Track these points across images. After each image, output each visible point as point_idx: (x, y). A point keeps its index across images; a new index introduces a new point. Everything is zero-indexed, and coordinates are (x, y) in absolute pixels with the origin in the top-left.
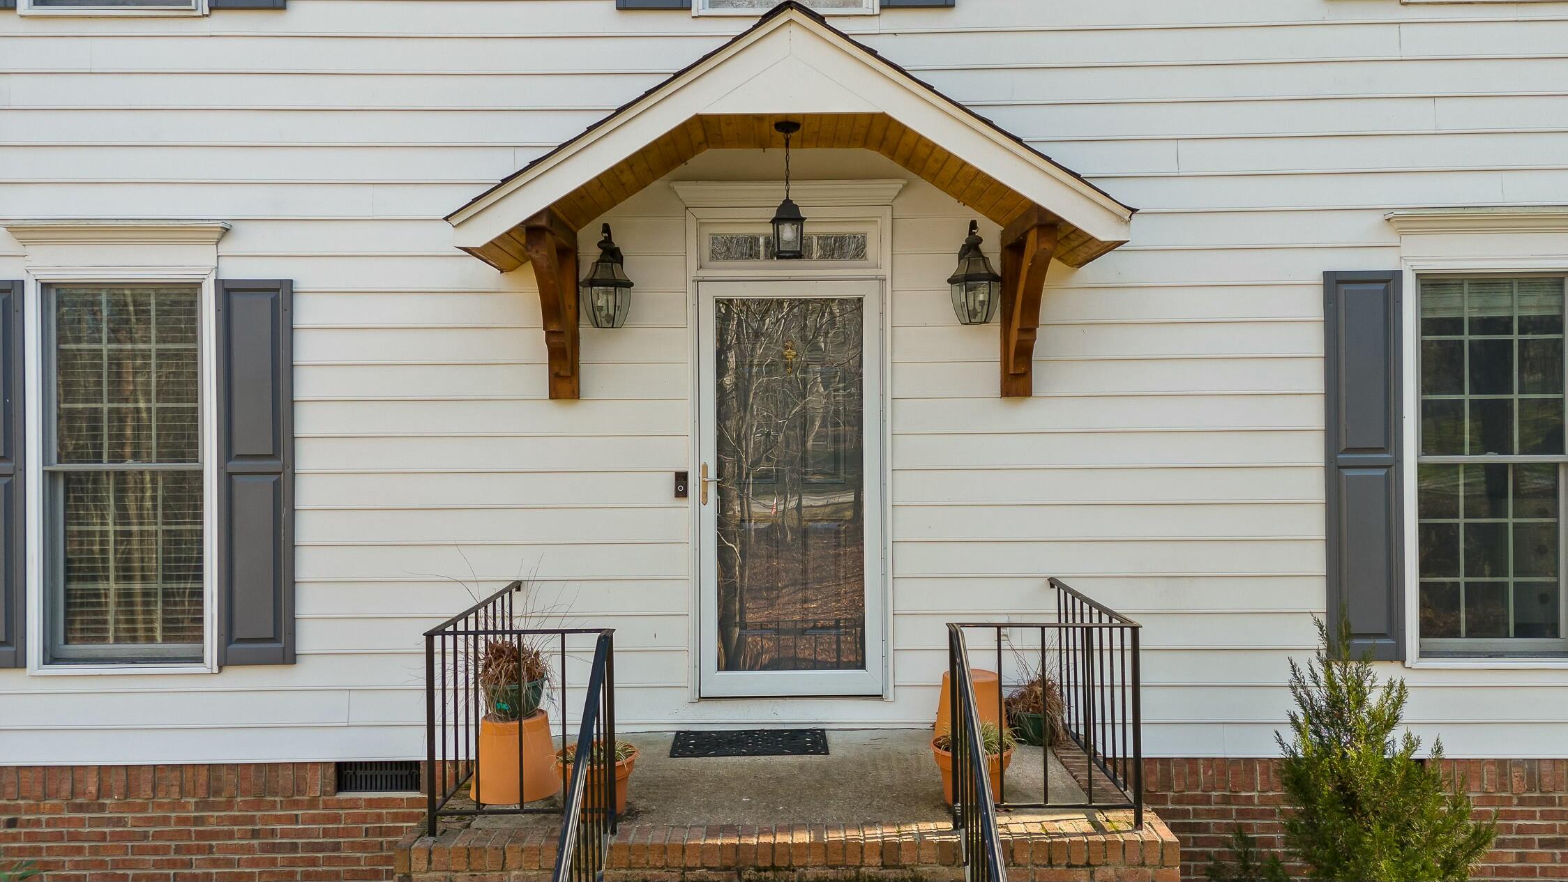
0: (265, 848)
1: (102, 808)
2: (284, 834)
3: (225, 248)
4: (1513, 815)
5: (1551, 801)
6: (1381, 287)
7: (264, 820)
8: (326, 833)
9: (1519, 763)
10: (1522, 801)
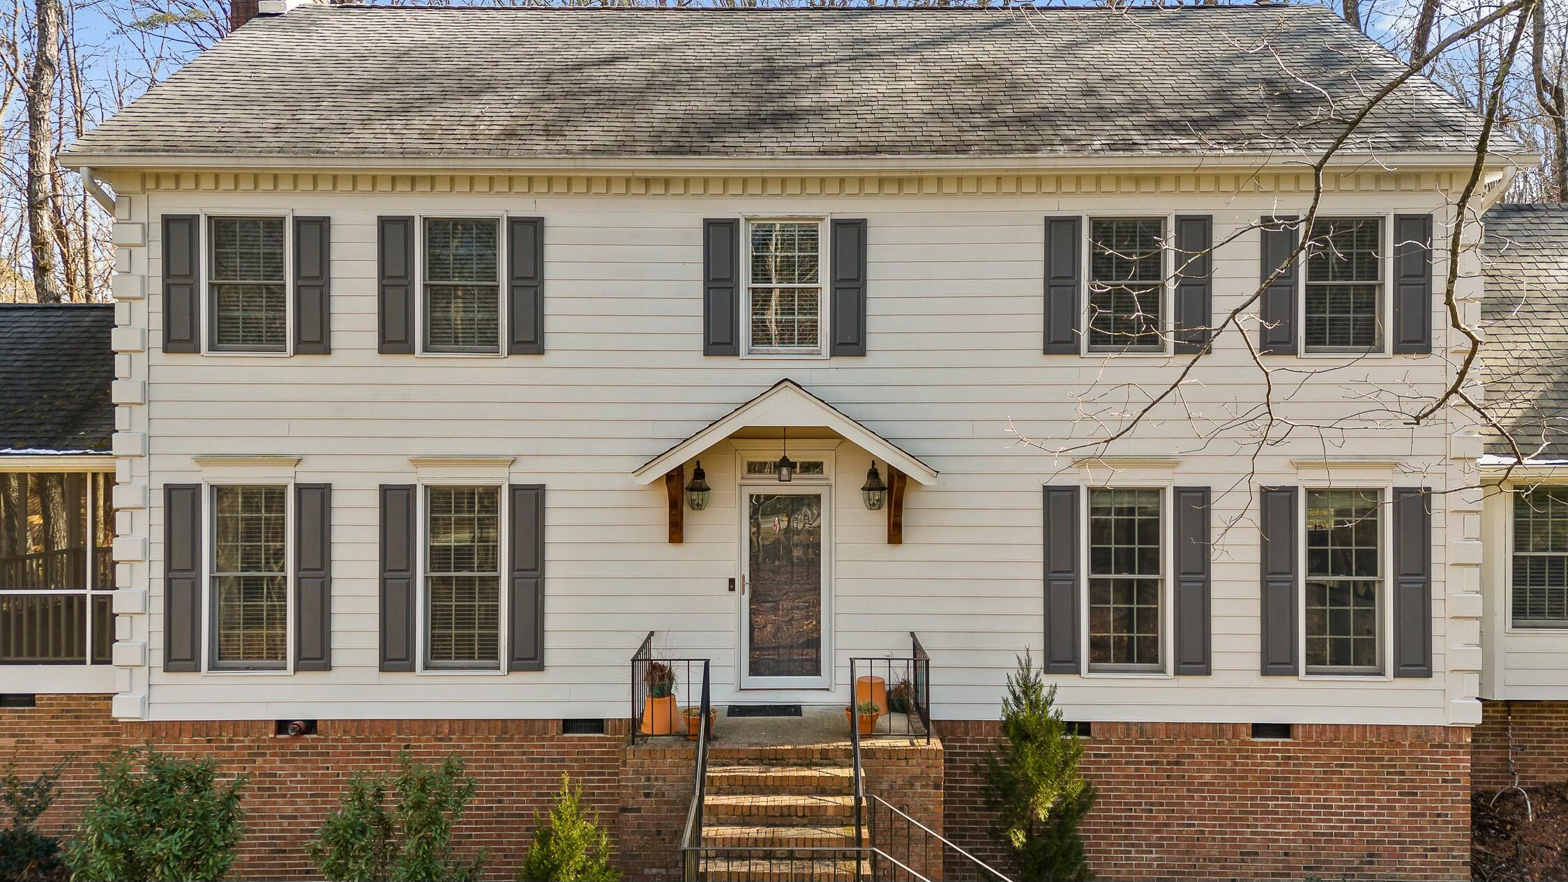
0: (528, 760)
1: (451, 740)
2: (538, 753)
3: (513, 468)
4: (1133, 749)
5: (1151, 743)
6: (1070, 493)
7: (528, 747)
8: (558, 753)
9: (1136, 723)
10: (1137, 743)
